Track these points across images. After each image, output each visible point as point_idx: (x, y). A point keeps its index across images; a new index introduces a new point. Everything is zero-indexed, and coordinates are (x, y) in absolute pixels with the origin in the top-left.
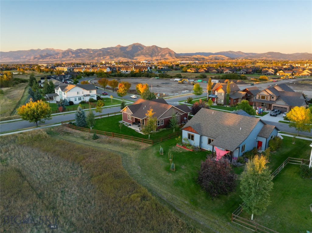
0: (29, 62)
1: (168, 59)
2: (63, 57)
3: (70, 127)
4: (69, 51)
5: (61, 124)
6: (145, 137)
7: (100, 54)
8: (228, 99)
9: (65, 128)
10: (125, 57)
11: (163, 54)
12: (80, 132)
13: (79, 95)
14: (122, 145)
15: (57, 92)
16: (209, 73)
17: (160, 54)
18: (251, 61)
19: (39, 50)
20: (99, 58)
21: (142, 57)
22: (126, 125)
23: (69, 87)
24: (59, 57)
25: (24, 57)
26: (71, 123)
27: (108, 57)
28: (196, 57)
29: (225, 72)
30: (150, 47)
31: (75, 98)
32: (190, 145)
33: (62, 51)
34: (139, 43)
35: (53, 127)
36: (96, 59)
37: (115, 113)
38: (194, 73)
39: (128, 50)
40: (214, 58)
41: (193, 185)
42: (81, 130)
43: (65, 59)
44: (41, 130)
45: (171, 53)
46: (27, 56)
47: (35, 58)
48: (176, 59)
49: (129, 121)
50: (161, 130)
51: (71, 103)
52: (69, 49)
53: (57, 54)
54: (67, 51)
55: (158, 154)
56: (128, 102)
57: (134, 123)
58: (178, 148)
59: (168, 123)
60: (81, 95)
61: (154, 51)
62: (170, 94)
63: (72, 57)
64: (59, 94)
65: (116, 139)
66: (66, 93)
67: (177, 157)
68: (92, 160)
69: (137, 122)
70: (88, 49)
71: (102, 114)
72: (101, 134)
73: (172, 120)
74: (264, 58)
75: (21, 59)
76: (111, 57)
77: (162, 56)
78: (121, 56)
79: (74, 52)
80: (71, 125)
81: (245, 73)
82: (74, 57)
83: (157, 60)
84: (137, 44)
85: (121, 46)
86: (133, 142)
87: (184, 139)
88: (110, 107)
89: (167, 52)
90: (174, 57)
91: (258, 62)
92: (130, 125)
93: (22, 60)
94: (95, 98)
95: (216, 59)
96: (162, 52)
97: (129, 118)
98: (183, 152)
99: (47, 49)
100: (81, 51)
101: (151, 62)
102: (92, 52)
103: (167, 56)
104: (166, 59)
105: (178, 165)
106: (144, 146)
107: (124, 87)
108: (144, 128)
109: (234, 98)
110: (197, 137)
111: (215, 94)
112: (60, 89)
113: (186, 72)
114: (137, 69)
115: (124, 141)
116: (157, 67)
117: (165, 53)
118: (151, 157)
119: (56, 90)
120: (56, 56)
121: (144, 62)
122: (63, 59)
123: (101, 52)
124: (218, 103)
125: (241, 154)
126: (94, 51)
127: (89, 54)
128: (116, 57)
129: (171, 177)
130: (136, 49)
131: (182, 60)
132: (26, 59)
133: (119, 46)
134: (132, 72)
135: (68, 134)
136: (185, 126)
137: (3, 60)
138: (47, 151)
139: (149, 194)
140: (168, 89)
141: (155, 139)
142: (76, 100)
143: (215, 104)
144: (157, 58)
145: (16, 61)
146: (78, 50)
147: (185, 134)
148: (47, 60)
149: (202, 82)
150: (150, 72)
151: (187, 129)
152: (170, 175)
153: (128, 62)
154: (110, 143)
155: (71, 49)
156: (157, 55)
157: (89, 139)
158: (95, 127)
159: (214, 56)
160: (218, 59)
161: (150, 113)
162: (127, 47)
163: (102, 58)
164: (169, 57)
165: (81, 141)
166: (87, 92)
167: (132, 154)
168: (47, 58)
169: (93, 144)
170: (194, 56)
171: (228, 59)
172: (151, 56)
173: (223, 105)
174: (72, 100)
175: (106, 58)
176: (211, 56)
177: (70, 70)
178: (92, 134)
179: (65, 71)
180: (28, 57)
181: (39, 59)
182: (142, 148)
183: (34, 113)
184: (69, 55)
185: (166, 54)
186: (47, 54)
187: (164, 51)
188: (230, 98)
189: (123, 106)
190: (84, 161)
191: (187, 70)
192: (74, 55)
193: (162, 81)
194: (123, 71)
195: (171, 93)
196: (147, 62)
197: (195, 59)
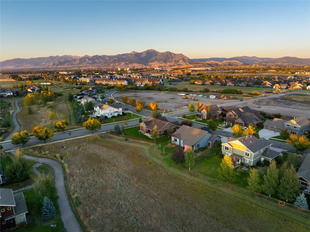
0: (49, 68)
1: (181, 65)
2: (80, 64)
3: (111, 134)
4: (86, 57)
5: (106, 132)
6: (153, 140)
7: (116, 60)
8: (209, 116)
9: (109, 135)
10: (139, 63)
11: (177, 60)
12: (117, 137)
13: (111, 112)
14: (141, 144)
15: (96, 109)
16: (214, 85)
17: (173, 60)
18: (264, 67)
19: (57, 56)
20: (115, 64)
21: (156, 63)
22: (143, 133)
23: (105, 106)
24: (76, 63)
25: (44, 63)
26: (111, 132)
27: (123, 63)
28: (210, 63)
29: (228, 85)
30: (164, 53)
31: (109, 114)
32: (175, 144)
33: (79, 57)
34: (153, 49)
35: (102, 134)
36: (111, 65)
37: (136, 125)
38: (201, 85)
39: (142, 56)
40: (227, 64)
41: (171, 160)
42: (118, 136)
43: (82, 65)
44: (96, 135)
45: (185, 59)
46: (46, 63)
47: (54, 64)
48: (189, 64)
49: (144, 131)
50: (162, 136)
51: (106, 117)
52: (86, 55)
53: (75, 60)
54: (84, 57)
55: (159, 148)
56: (143, 117)
57: (147, 132)
58: (169, 145)
59: (166, 133)
60: (112, 111)
61: (168, 57)
62: (173, 110)
63: (88, 63)
64: (97, 111)
65: (137, 141)
66: (103, 111)
67: (167, 150)
68: (127, 150)
69: (149, 132)
70: (104, 56)
71: (128, 126)
72: (129, 138)
73: (167, 131)
74: (279, 63)
75: (41, 65)
76: (126, 63)
77: (176, 62)
78: (135, 63)
79: (90, 59)
80: (112, 133)
81: (246, 85)
82: (90, 64)
83: (171, 66)
84: (152, 50)
85: (136, 52)
86: (147, 142)
87: (172, 141)
88: (131, 121)
89: (181, 58)
90: (187, 63)
91: (270, 69)
92: (145, 133)
93: (42, 67)
94: (121, 114)
95: (229, 65)
96: (175, 58)
97: (144, 129)
98: (171, 148)
99: (65, 55)
100: (97, 57)
101: (164, 69)
102: (107, 59)
103: (181, 62)
104: (179, 65)
105: (167, 153)
106: (152, 144)
107: (141, 106)
108: (152, 135)
109: (213, 115)
110: (178, 140)
111: (201, 112)
112: (98, 108)
113: (194, 84)
114: (150, 82)
115: (142, 142)
116: (169, 78)
117: (179, 58)
118: (155, 149)
119: (95, 108)
120: (73, 62)
121: (158, 68)
122: (80, 65)
123: (116, 59)
124: (203, 118)
125: (197, 148)
126: (110, 57)
127: (105, 60)
128: (131, 63)
129: (163, 157)
130: (151, 55)
131: (196, 67)
132: (46, 66)
133: (134, 52)
134: (146, 85)
135: (111, 137)
136: (173, 135)
137: (25, 67)
138: (104, 146)
139: (153, 162)
140: (173, 105)
141: (158, 141)
142: (109, 115)
143: (201, 119)
144: (171, 64)
145: (36, 67)
146: (94, 56)
147: (173, 138)
148: (65, 66)
149: (203, 97)
150: (162, 84)
151: (174, 136)
152: (163, 156)
153: (143, 69)
154: (134, 142)
155: (88, 56)
156: (170, 60)
157: (123, 141)
158: (125, 134)
159: (228, 61)
160: (232, 65)
161: (155, 127)
162: (141, 53)
163: (117, 64)
164: (183, 63)
165: (119, 141)
166: (116, 110)
167: (146, 148)
168: (65, 64)
169: (125, 143)
170: (208, 62)
171: (242, 65)
172: (165, 62)
173: (206, 120)
174: (107, 115)
175: (121, 64)
176: (224, 62)
177: (92, 81)
178: (125, 138)
179: (87, 82)
180: (48, 64)
181: (58, 65)
182: (151, 145)
183: (93, 126)
184: (86, 61)
185: (180, 60)
186: (65, 60)
187: (177, 57)
188: (210, 116)
189: (141, 121)
190: (123, 151)
191: (195, 82)
192: (90, 62)
193: (170, 95)
194: (138, 84)
195: (175, 109)
196: (160, 69)
197: (208, 64)
